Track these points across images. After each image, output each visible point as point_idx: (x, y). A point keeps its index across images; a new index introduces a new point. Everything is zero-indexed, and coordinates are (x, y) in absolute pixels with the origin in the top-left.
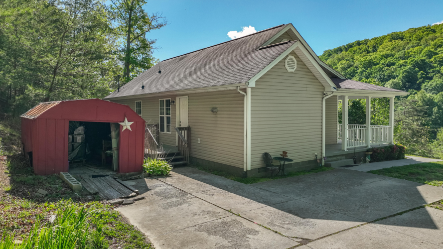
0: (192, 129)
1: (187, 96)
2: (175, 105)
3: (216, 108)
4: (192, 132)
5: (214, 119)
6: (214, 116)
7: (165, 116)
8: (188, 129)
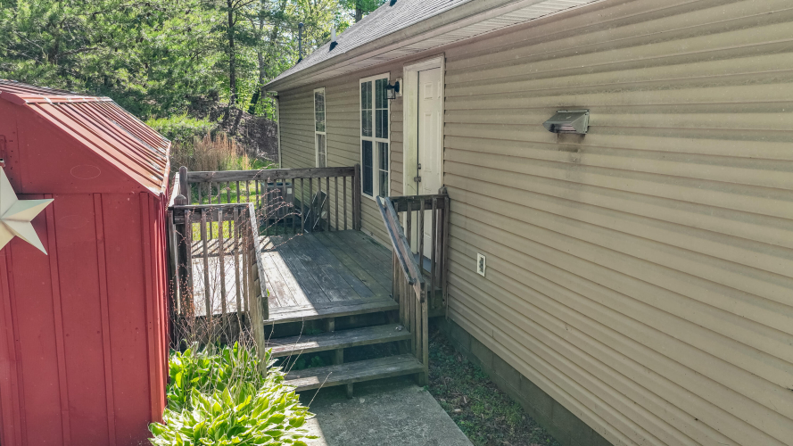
0: (455, 206)
1: (439, 61)
2: (401, 99)
3: (577, 112)
4: (455, 219)
5: (561, 174)
6: (564, 156)
7: (374, 139)
8: (441, 203)
